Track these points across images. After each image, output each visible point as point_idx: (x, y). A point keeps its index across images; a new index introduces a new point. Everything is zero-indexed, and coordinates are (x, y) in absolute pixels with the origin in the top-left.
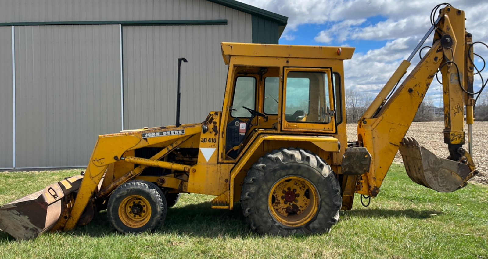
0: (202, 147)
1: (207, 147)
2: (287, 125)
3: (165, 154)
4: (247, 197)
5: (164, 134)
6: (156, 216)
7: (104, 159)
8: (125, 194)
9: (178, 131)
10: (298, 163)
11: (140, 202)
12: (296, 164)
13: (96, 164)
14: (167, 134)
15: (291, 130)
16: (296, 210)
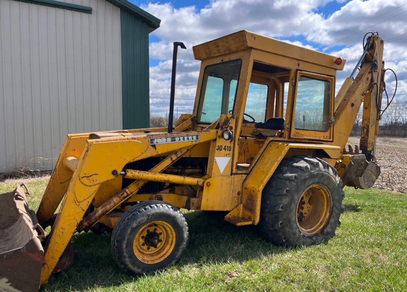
0: (217, 156)
1: (222, 157)
2: (295, 132)
3: (169, 165)
4: (280, 209)
5: (176, 140)
6: (183, 244)
7: (97, 174)
8: (144, 222)
9: (192, 136)
10: (322, 171)
11: (156, 229)
12: (320, 172)
13: (85, 183)
14: (180, 140)
15: (298, 138)
16: (301, 217)
